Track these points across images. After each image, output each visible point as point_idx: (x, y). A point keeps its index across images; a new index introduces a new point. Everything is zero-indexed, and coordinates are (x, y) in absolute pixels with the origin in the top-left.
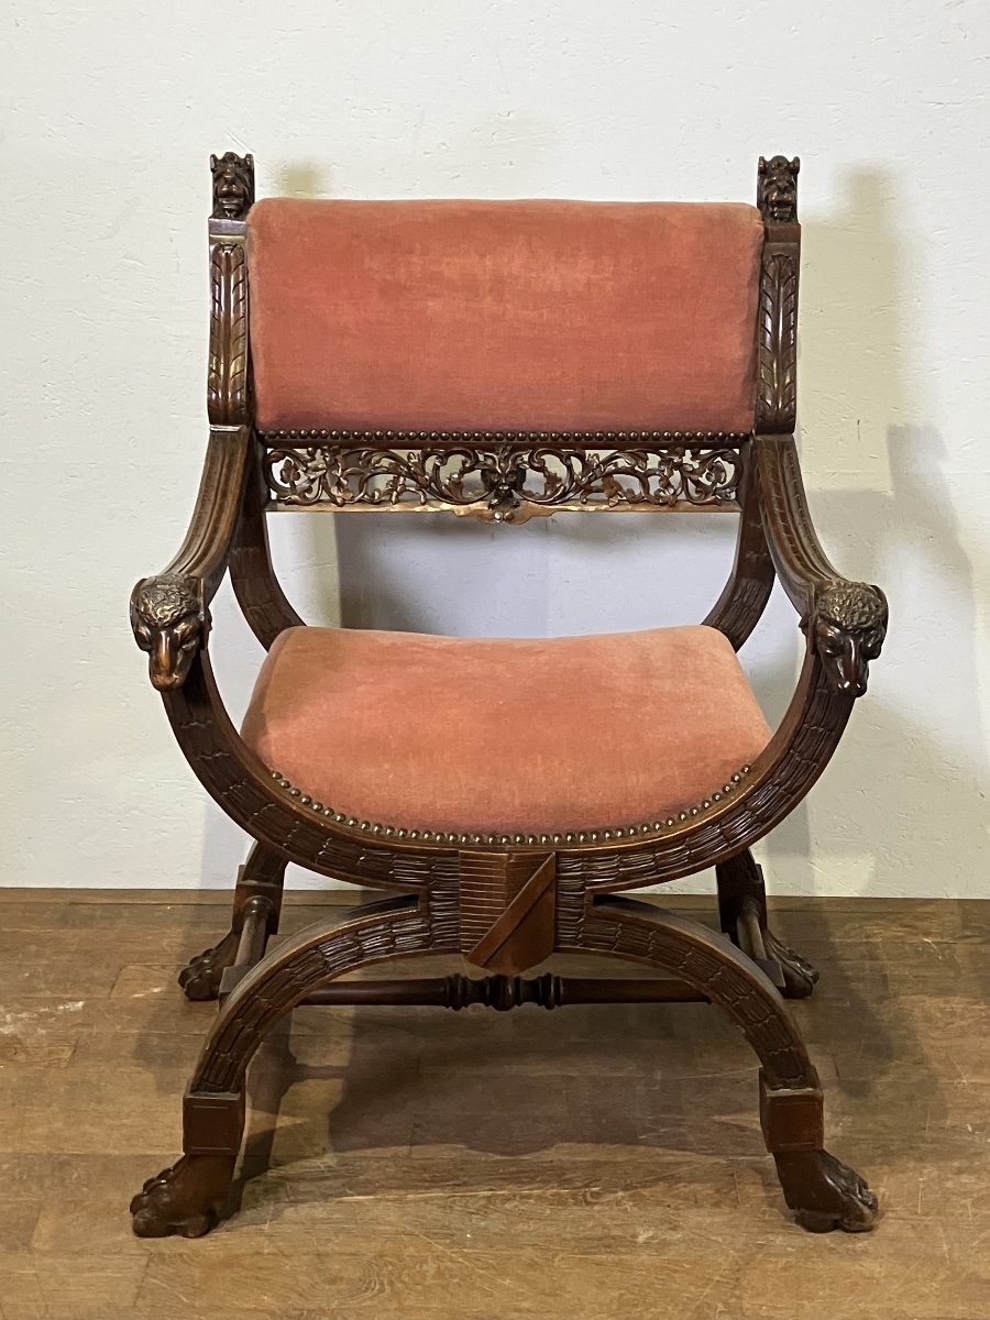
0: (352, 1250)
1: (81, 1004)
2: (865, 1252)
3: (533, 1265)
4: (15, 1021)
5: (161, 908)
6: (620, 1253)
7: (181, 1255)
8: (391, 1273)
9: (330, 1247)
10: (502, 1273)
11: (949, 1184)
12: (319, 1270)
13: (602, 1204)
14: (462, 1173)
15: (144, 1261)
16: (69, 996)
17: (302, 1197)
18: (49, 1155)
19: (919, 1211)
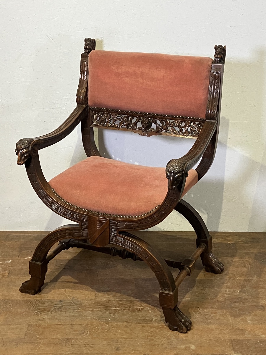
0: (80, 323)
1: (10, 261)
2: (211, 323)
3: (126, 327)
5: (31, 236)
6: (148, 323)
7: (36, 325)
8: (90, 329)
9: (74, 323)
10: (118, 329)
11: (233, 305)
12: (72, 329)
13: (144, 311)
14: (108, 304)
15: (27, 326)
16: (7, 259)
17: (67, 310)
18: (3, 300)
19: (224, 312)
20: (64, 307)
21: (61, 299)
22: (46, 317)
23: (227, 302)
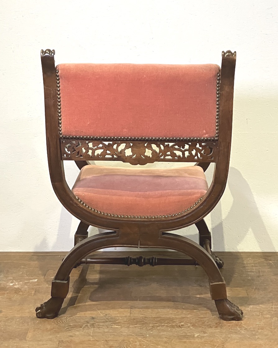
0: (116, 339)
1: (36, 280)
2: (258, 338)
3: (166, 342)
4: (18, 284)
5: (58, 256)
6: (190, 339)
7: (68, 341)
8: (127, 345)
9: (110, 339)
10: (158, 345)
12: (107, 344)
13: (184, 327)
14: (145, 320)
15: (58, 343)
16: (33, 278)
17: (101, 326)
18: (30, 317)
19: (273, 328)
20: (97, 323)
21: (93, 316)
22: (77, 333)
23: (274, 318)
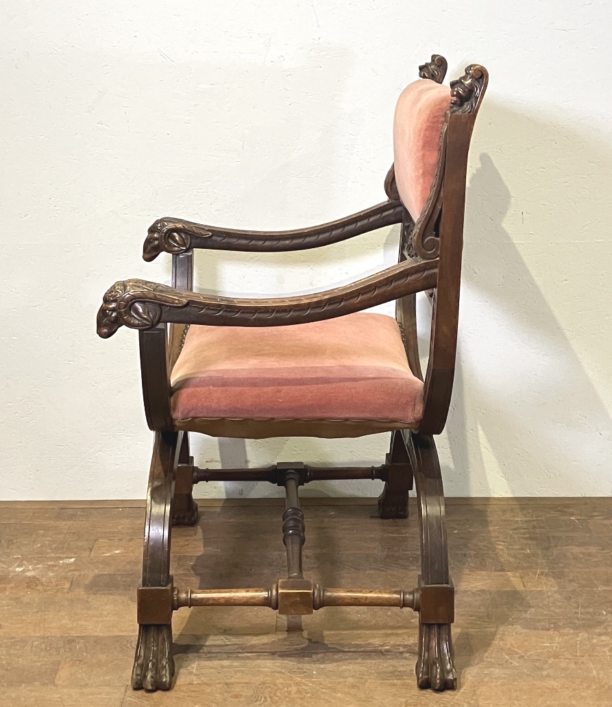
0: (247, 681)
1: (73, 560)
2: (548, 676)
3: (353, 686)
4: (34, 569)
5: (117, 510)
8: (270, 692)
9: (232, 680)
10: (335, 690)
11: (595, 641)
12: (227, 692)
13: (391, 655)
16: (65, 556)
18: (61, 637)
19: (578, 654)
23: (580, 635)
